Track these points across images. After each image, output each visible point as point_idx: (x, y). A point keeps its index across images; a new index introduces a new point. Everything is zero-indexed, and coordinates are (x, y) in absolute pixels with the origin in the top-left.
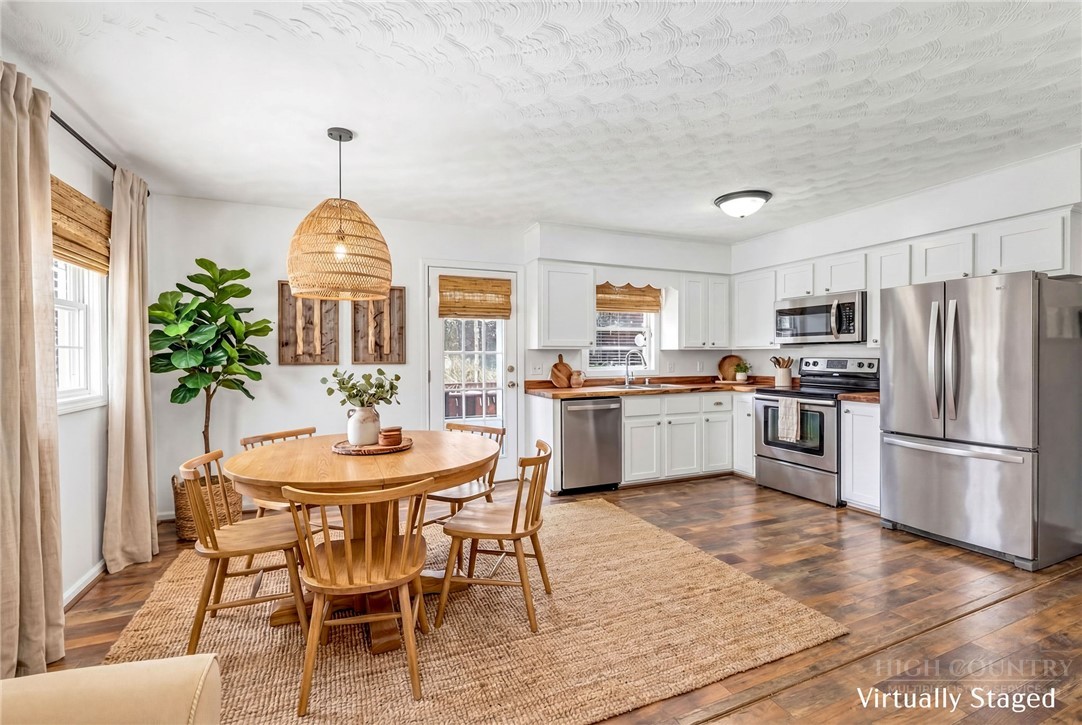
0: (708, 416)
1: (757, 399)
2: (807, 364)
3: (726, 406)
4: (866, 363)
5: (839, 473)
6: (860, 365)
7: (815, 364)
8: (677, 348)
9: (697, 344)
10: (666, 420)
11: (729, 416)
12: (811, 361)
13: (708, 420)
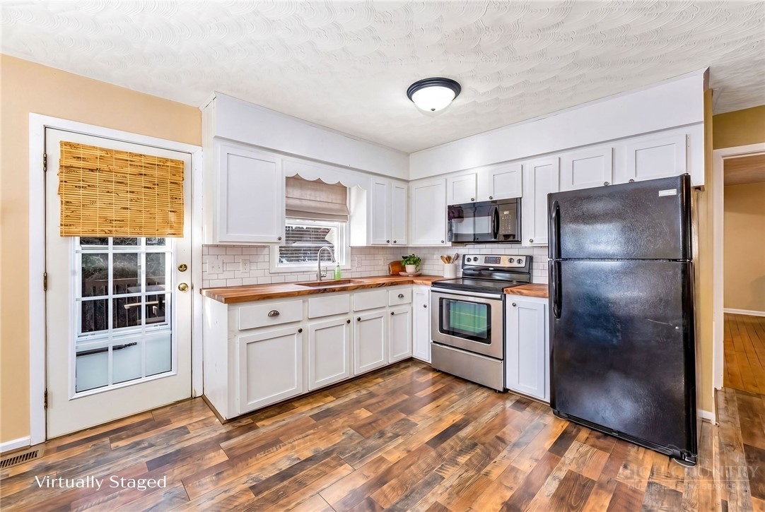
0: (393, 310)
1: (432, 291)
2: (469, 260)
3: (407, 299)
4: (516, 259)
5: (504, 359)
6: (511, 261)
7: (475, 259)
8: (365, 245)
9: (382, 241)
10: (354, 317)
11: (407, 308)
12: (472, 257)
13: (393, 314)
